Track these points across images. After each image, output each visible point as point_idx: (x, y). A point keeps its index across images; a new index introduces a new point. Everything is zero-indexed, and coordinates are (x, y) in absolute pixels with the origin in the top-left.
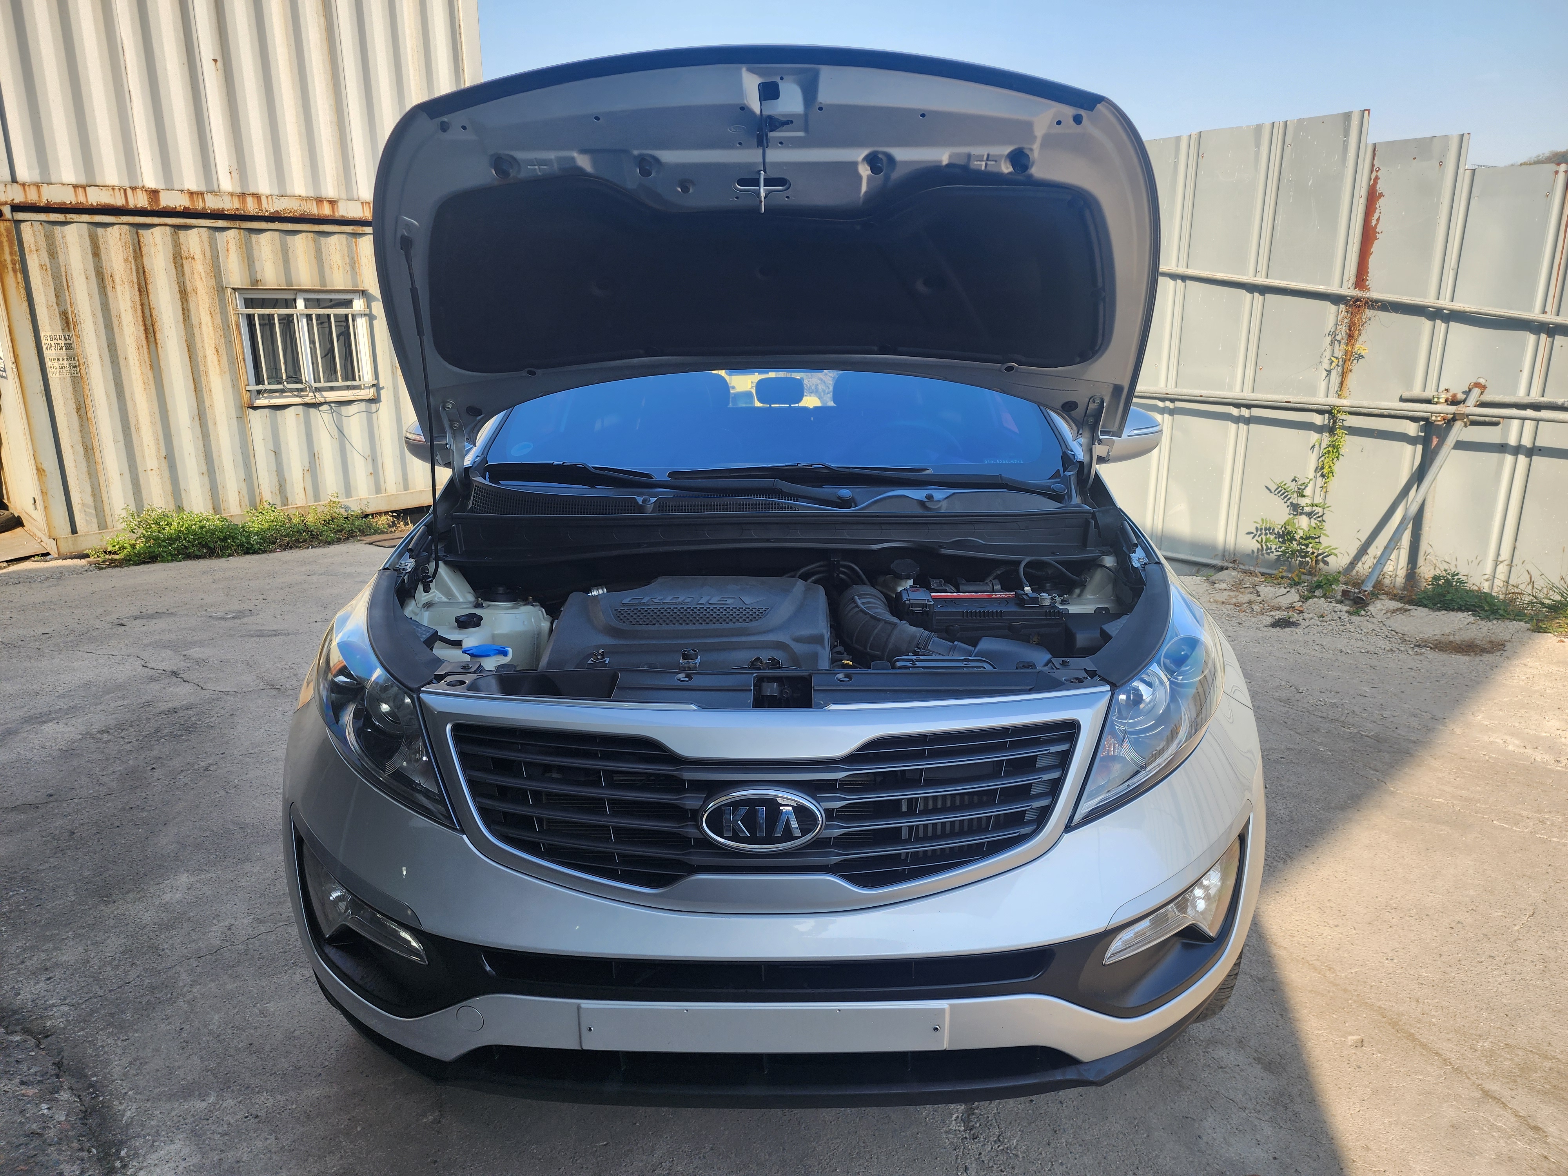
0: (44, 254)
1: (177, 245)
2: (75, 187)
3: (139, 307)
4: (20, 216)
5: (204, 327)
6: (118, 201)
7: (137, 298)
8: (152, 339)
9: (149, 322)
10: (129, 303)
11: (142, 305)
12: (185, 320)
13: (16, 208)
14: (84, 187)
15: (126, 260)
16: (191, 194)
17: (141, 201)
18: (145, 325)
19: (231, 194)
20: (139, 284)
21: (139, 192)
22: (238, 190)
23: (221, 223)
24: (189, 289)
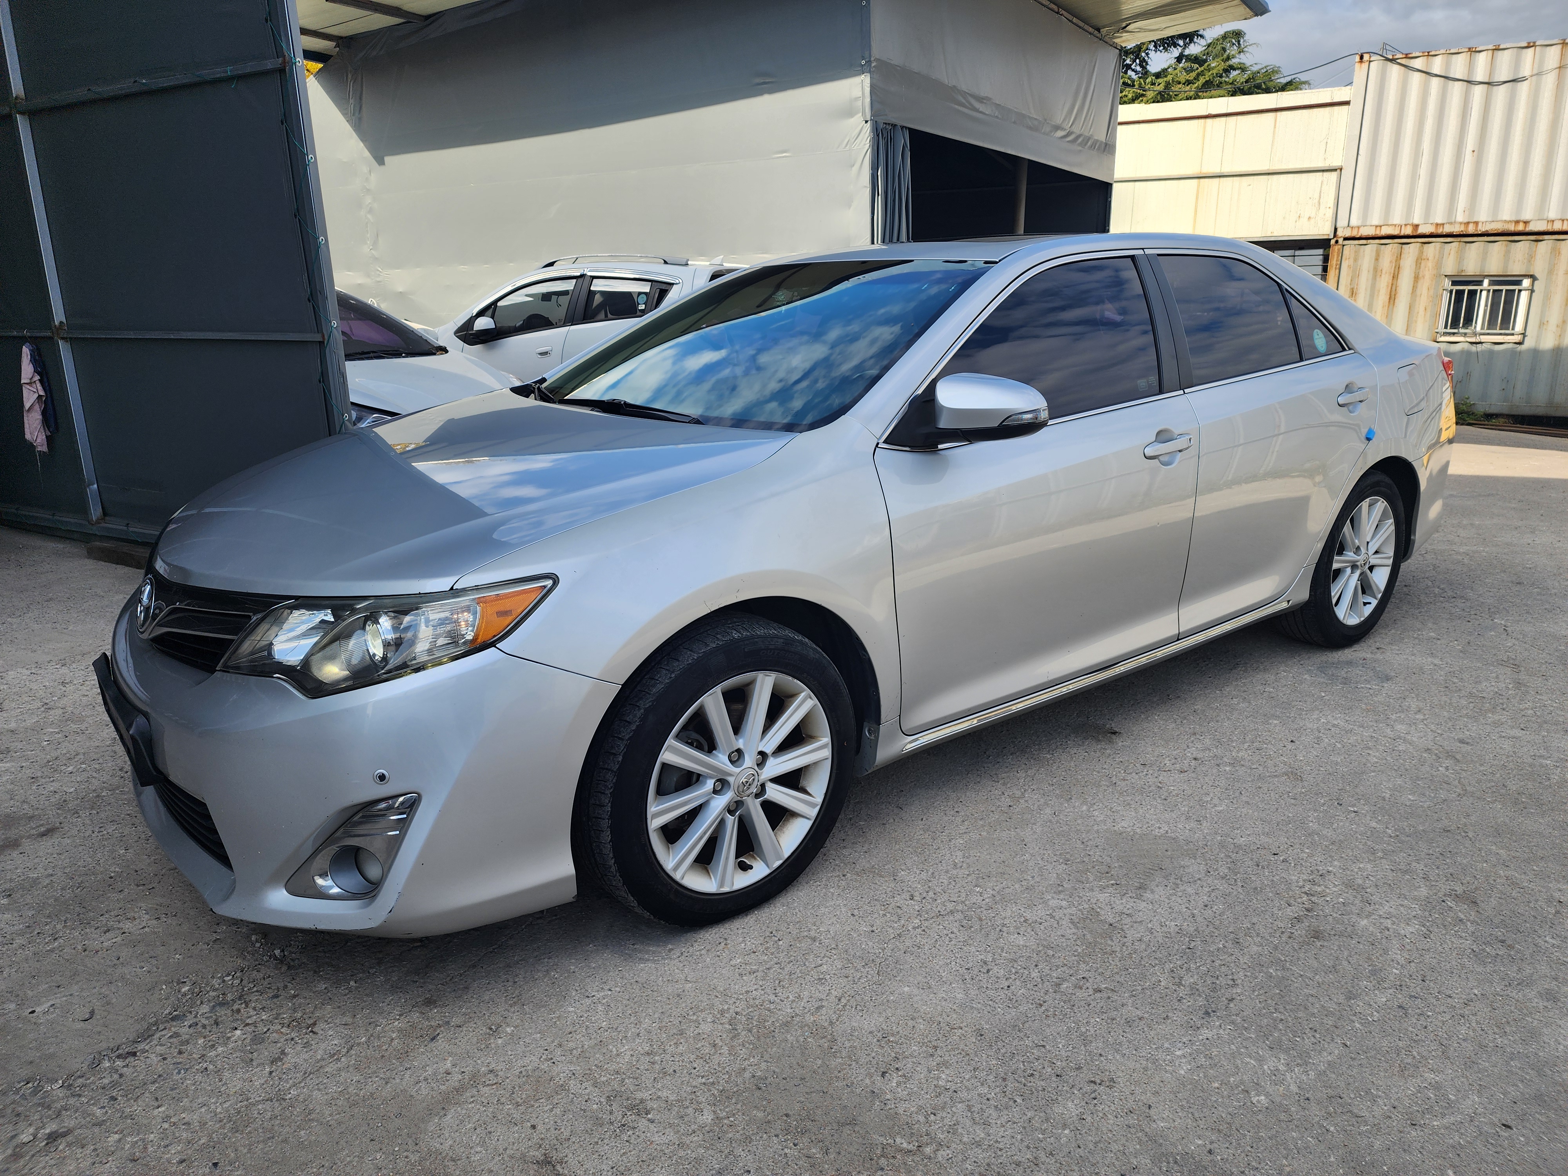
0: (1352, 260)
1: (1421, 252)
2: (1377, 226)
3: (1390, 285)
4: (1346, 242)
5: (1422, 296)
6: (1396, 232)
7: (1391, 281)
8: (1392, 302)
9: (1393, 293)
10: (1386, 284)
11: (1392, 284)
12: (1413, 292)
13: (1345, 239)
14: (1381, 226)
15: (1391, 262)
16: (1437, 225)
17: (1408, 231)
18: (1390, 295)
19: (1461, 223)
20: (1394, 274)
21: (1408, 226)
22: (1466, 221)
23: (1449, 240)
24: (1420, 276)
